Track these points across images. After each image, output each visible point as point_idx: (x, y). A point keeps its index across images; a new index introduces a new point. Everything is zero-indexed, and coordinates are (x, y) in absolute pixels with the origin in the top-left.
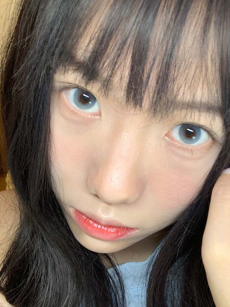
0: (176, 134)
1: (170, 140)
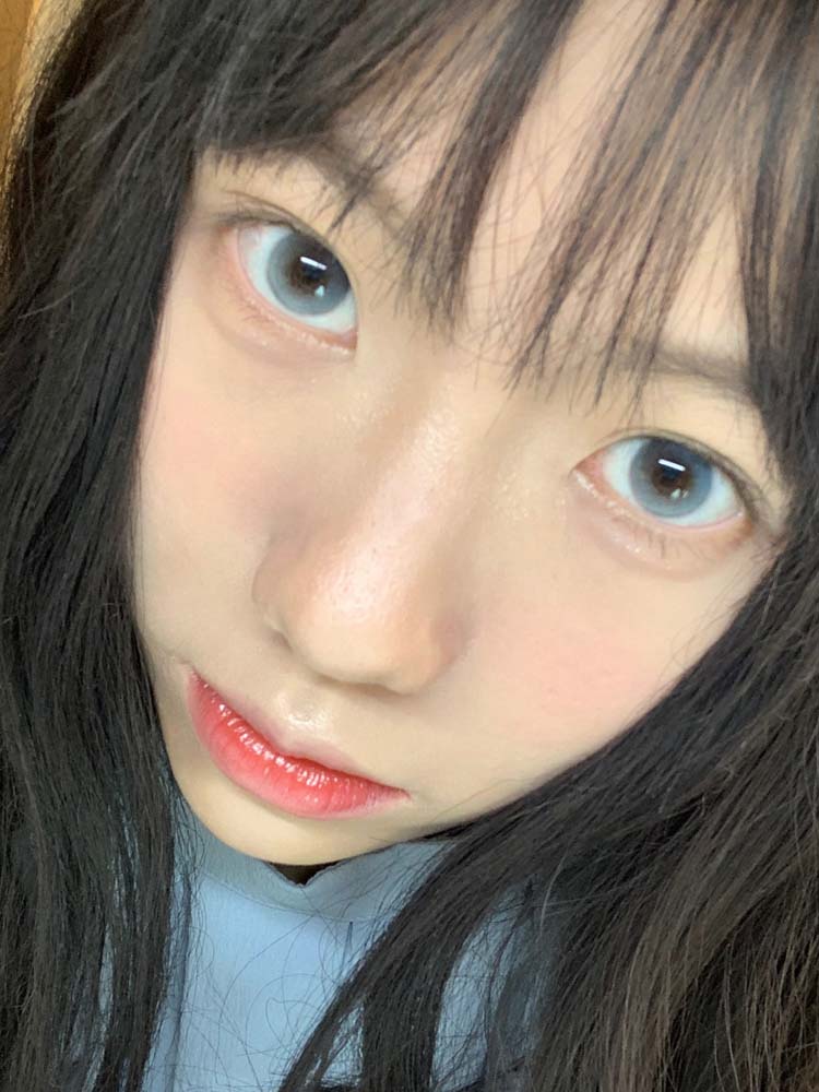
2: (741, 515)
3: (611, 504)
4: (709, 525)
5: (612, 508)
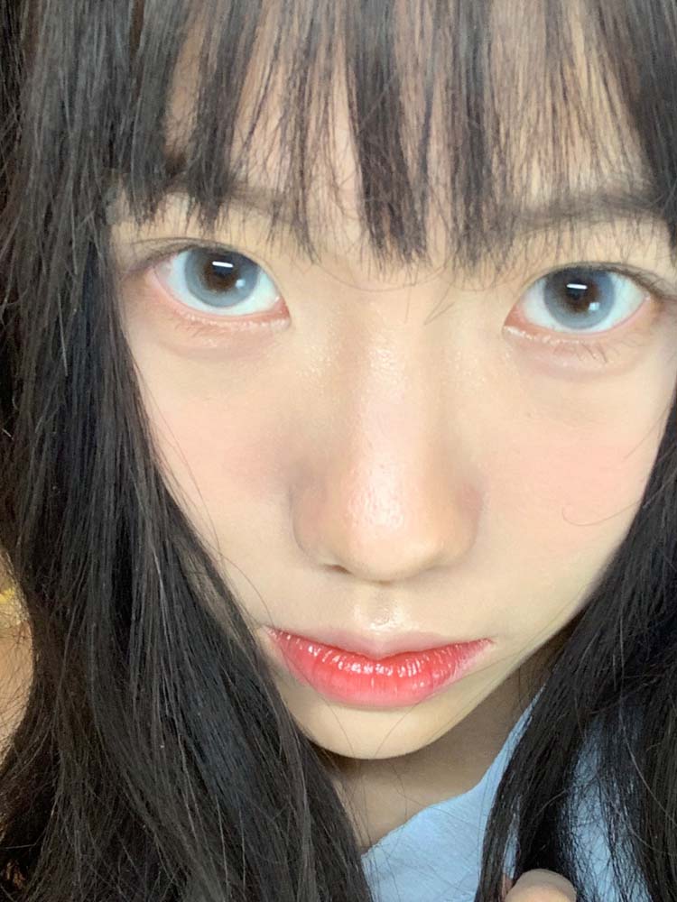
3: (546, 339)
4: (627, 319)
5: (548, 342)
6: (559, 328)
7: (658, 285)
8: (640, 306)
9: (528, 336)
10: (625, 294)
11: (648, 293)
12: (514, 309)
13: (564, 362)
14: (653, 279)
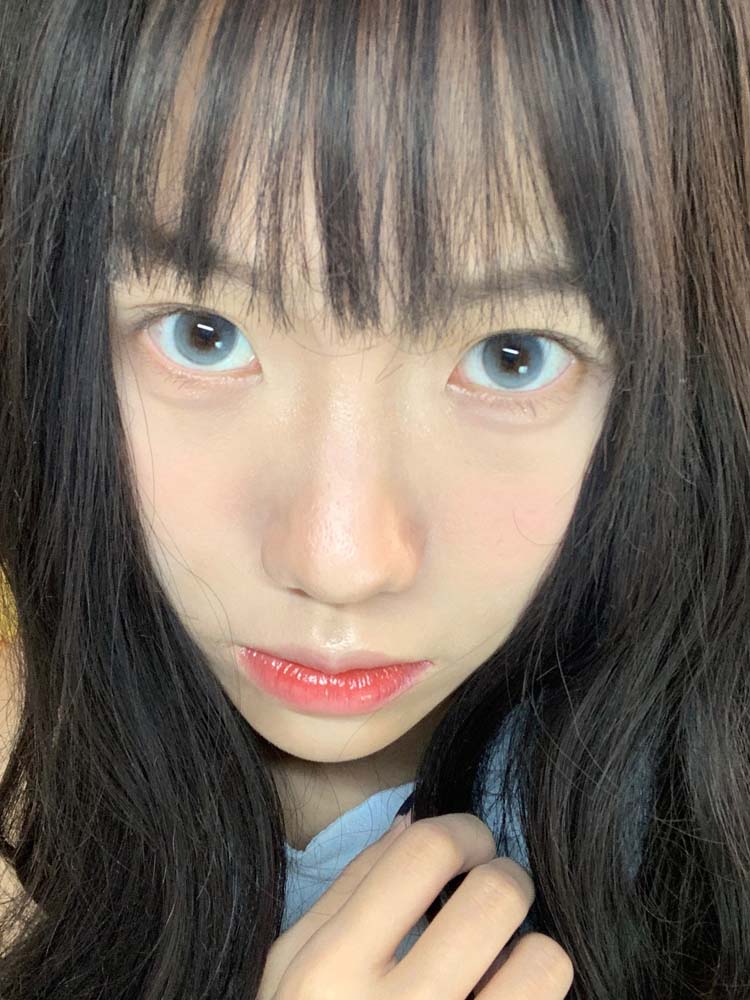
0: (477, 371)
1: (464, 390)
2: (574, 361)
3: (483, 396)
4: (555, 379)
5: (486, 399)
6: (496, 387)
7: (581, 349)
8: (567, 368)
9: (468, 393)
10: (554, 358)
11: (573, 356)
12: (456, 369)
13: (499, 416)
14: (576, 343)
